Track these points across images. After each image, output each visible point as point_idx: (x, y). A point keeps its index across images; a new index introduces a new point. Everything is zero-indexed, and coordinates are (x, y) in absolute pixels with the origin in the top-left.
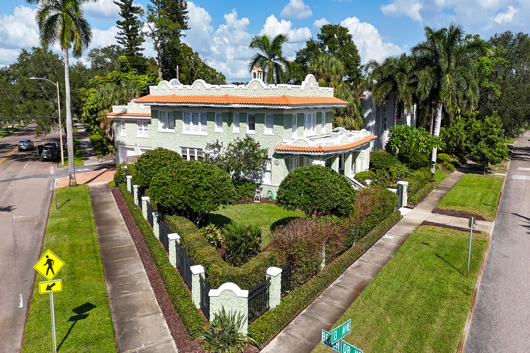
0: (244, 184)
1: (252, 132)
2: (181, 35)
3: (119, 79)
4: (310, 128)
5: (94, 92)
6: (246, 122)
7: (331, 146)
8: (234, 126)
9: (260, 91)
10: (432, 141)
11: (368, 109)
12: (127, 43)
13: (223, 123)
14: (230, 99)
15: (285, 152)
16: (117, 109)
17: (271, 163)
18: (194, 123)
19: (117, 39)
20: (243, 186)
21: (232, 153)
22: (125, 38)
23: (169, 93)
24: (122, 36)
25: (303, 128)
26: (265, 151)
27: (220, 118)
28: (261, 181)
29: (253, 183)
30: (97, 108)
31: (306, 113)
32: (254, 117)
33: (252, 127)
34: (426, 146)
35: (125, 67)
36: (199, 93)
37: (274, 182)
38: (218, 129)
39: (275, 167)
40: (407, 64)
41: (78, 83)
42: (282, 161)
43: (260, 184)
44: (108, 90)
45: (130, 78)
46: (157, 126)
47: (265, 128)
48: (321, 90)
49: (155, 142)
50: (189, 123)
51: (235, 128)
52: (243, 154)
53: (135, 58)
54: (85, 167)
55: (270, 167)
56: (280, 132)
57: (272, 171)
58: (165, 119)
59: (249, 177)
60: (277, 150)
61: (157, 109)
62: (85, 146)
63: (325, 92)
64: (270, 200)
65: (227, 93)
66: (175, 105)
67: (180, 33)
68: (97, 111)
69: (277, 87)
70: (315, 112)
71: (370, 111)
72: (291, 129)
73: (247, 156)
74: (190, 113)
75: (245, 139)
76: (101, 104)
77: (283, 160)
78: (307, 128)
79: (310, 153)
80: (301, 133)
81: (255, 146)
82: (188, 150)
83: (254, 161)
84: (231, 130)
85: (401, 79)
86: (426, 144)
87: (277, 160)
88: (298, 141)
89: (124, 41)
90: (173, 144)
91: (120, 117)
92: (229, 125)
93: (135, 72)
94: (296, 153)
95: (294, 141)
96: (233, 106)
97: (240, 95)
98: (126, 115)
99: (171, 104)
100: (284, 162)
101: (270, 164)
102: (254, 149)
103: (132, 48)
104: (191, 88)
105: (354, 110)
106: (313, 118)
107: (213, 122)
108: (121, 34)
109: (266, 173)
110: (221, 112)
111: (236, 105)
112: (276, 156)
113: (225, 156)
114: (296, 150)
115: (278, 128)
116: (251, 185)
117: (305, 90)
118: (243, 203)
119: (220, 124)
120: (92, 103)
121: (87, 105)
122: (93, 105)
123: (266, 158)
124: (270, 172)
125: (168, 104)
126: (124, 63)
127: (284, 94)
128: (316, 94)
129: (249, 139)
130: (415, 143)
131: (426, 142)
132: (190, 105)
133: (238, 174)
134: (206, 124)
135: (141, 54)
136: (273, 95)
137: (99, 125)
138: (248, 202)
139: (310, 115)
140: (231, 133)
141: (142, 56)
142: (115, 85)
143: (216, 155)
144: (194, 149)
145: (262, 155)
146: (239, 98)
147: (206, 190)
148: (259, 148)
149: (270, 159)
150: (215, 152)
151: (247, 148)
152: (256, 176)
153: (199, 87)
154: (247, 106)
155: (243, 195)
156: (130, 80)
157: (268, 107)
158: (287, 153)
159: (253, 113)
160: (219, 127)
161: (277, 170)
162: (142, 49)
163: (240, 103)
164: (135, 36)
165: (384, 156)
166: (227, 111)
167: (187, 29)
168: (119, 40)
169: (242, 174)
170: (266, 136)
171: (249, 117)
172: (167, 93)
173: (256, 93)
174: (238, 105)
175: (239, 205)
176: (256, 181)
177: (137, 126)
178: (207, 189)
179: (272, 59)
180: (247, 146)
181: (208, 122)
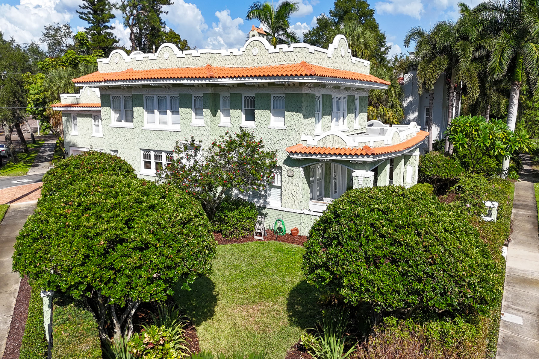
0: (237, 208)
1: (251, 124)
2: (162, 12)
3: (76, 61)
4: (339, 119)
5: (42, 78)
6: (240, 108)
7: (381, 146)
8: (222, 115)
9: (264, 56)
10: (515, 139)
11: (408, 96)
12: (92, 19)
13: (204, 110)
14: (214, 71)
15: (305, 157)
16: (66, 99)
17: (281, 174)
18: (160, 113)
19: (79, 14)
20: (236, 212)
21: (217, 158)
22: (90, 13)
23: (124, 68)
24: (86, 11)
25: (329, 117)
26: (272, 155)
27: (200, 103)
28: (265, 202)
29: (252, 207)
30: (44, 99)
31: (335, 95)
32: (254, 100)
33: (250, 117)
34: (506, 146)
35: (85, 46)
36: (167, 65)
37: (287, 205)
38: (196, 120)
39: (287, 181)
40: (470, 30)
41: (21, 67)
42: (299, 171)
43: (264, 208)
44: (59, 75)
45: (92, 61)
46: (110, 118)
47: (272, 117)
48: (355, 62)
49: (106, 142)
50: (153, 112)
51: (223, 119)
52: (235, 159)
53: (102, 37)
54: (27, 177)
55: (280, 180)
56: (296, 122)
57: (283, 188)
58: (120, 107)
59: (246, 195)
60: (291, 152)
61: (108, 93)
62: (47, 149)
63: (359, 66)
64: (280, 234)
65: (210, 62)
66: (131, 83)
67: (161, 10)
68: (44, 103)
69: (291, 49)
70: (347, 94)
71: (410, 99)
72: (313, 119)
73: (241, 163)
74: (155, 96)
75: (238, 136)
76: (49, 93)
77: (301, 169)
78: (335, 119)
79: (349, 159)
80: (326, 126)
81: (255, 147)
82: (152, 154)
83: (254, 172)
84: (216, 122)
85: (464, 50)
86: (505, 143)
87: (292, 168)
88: (328, 138)
89: (88, 17)
90: (132, 145)
91: (69, 109)
92: (214, 114)
93: (100, 54)
94: (324, 157)
95: (319, 138)
96: (220, 81)
97: (231, 66)
98: (78, 105)
99: (125, 83)
100: (303, 173)
101: (279, 176)
102: (253, 151)
103: (99, 26)
104: (155, 58)
105: (392, 97)
106: (344, 103)
107: (188, 110)
108: (84, 8)
109: (273, 189)
110: (200, 94)
111: (223, 79)
112: (290, 162)
113: (204, 164)
114: (325, 153)
115: (292, 118)
116: (249, 210)
117: (333, 59)
118: (235, 242)
119: (199, 112)
120: (36, 91)
121: (31, 94)
122: (39, 94)
123: (274, 166)
124: (280, 188)
125: (120, 83)
126: (83, 40)
127: (304, 59)
128: (348, 67)
129: (245, 135)
130: (490, 142)
131: (504, 140)
132: (152, 82)
133: (229, 191)
134: (178, 113)
135: (110, 33)
136: (284, 63)
137: (48, 122)
138: (244, 239)
139: (339, 99)
140: (217, 127)
141: (112, 36)
142: (70, 69)
143: (192, 162)
144: (161, 152)
145: (268, 161)
146: (228, 69)
147: (141, 249)
148: (261, 150)
149: (280, 168)
150: (189, 157)
151: (241, 150)
152: (256, 194)
153: (166, 56)
154: (243, 81)
155: (236, 228)
156: (91, 63)
157: (277, 80)
158: (309, 157)
159: (252, 93)
160: (198, 117)
161: (291, 186)
162: (112, 28)
163: (231, 77)
164: (102, 11)
165: (442, 160)
166: (210, 91)
167: (169, 4)
168: (81, 15)
169: (235, 192)
170: (272, 131)
171: (245, 100)
172: (123, 67)
173: (256, 60)
174: (227, 79)
175: (230, 246)
176: (258, 202)
177: (93, 121)
178: (145, 246)
179: (276, 35)
180: (243, 146)
181: (181, 110)
